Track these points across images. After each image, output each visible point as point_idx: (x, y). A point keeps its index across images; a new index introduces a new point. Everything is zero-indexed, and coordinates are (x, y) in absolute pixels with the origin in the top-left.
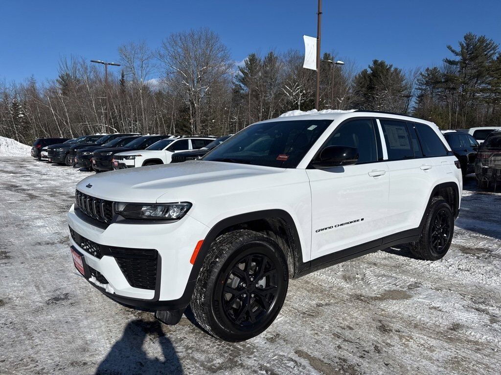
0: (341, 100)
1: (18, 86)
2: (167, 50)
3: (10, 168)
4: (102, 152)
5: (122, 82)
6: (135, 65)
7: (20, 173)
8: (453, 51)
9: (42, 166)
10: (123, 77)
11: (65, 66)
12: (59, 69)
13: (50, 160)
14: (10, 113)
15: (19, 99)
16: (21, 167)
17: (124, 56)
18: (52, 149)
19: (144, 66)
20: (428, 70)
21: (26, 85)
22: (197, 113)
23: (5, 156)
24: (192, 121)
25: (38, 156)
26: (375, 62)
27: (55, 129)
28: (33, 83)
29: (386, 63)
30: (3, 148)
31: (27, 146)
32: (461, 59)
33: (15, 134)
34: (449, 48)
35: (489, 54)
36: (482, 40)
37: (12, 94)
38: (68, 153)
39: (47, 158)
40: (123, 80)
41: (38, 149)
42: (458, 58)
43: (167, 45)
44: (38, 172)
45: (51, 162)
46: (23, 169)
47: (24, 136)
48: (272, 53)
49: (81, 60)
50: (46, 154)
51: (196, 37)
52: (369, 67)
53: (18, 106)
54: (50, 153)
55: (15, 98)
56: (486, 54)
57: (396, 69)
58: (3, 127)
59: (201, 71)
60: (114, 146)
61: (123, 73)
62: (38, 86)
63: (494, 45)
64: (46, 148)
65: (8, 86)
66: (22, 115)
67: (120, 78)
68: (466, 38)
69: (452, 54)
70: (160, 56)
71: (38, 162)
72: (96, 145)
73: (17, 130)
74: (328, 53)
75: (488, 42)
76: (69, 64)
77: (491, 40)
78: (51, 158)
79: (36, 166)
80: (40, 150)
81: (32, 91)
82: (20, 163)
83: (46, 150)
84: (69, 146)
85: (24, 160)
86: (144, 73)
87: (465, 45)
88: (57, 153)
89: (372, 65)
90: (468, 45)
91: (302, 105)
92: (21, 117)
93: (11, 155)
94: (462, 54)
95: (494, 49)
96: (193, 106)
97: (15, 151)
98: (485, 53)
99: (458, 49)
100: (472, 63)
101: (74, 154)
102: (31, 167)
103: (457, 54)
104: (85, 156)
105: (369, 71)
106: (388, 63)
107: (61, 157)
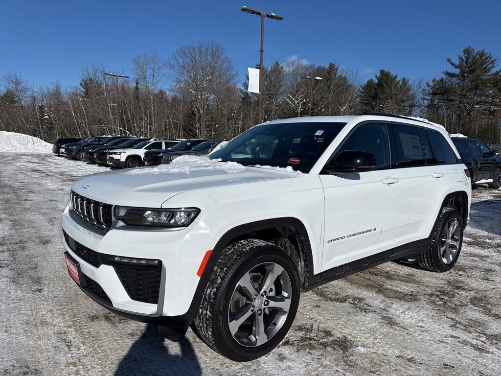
0: (343, 109)
1: (45, 90)
2: (177, 60)
3: (35, 160)
4: (101, 149)
5: (137, 88)
6: (147, 74)
7: (42, 163)
8: (452, 64)
9: (59, 160)
10: (137, 84)
11: (87, 73)
12: (81, 74)
13: (66, 155)
14: (37, 114)
15: (46, 102)
16: (44, 160)
17: (138, 66)
18: (68, 147)
19: (155, 75)
20: (434, 81)
21: (52, 88)
22: (202, 118)
23: (31, 152)
24: (198, 125)
25: (57, 152)
26: (382, 72)
27: (75, 129)
28: (58, 88)
29: (392, 74)
30: (30, 146)
31: (49, 144)
32: (460, 72)
33: (40, 133)
34: (449, 60)
35: (488, 68)
36: (482, 54)
37: (40, 98)
38: (79, 150)
39: (64, 154)
40: (137, 86)
41: (58, 146)
42: (457, 71)
43: (177, 56)
44: (55, 164)
45: (67, 157)
46: (45, 161)
47: (48, 135)
48: (277, 63)
49: (101, 68)
50: (63, 150)
51: (203, 49)
52: (376, 77)
53: (44, 108)
54: (66, 150)
55: (42, 101)
56: (485, 68)
57: (404, 79)
58: (30, 127)
59: (207, 80)
60: (113, 145)
61: (137, 81)
62: (63, 91)
63: (493, 59)
64: (63, 146)
65: (36, 90)
66: (47, 117)
67: (135, 85)
68: (465, 52)
69: (452, 67)
70: (171, 66)
71: (57, 157)
72: (101, 144)
73: (43, 130)
74: (333, 63)
75: (487, 56)
76: (90, 72)
77: (490, 54)
78: (67, 154)
79: (55, 159)
80: (59, 148)
81: (57, 94)
82: (43, 158)
83: (63, 148)
84: (80, 144)
85: (47, 156)
86: (155, 81)
87: (464, 59)
88: (72, 150)
89: (379, 75)
90: (467, 58)
91: (301, 113)
92: (46, 119)
93: (36, 152)
94: (460, 67)
95: (493, 62)
96: (199, 113)
97: (40, 148)
98: (484, 66)
99: (457, 62)
100: (470, 76)
101: (83, 150)
102: (51, 160)
103: (456, 67)
104: (90, 152)
105: (376, 81)
106: (393, 73)
107: (74, 153)
